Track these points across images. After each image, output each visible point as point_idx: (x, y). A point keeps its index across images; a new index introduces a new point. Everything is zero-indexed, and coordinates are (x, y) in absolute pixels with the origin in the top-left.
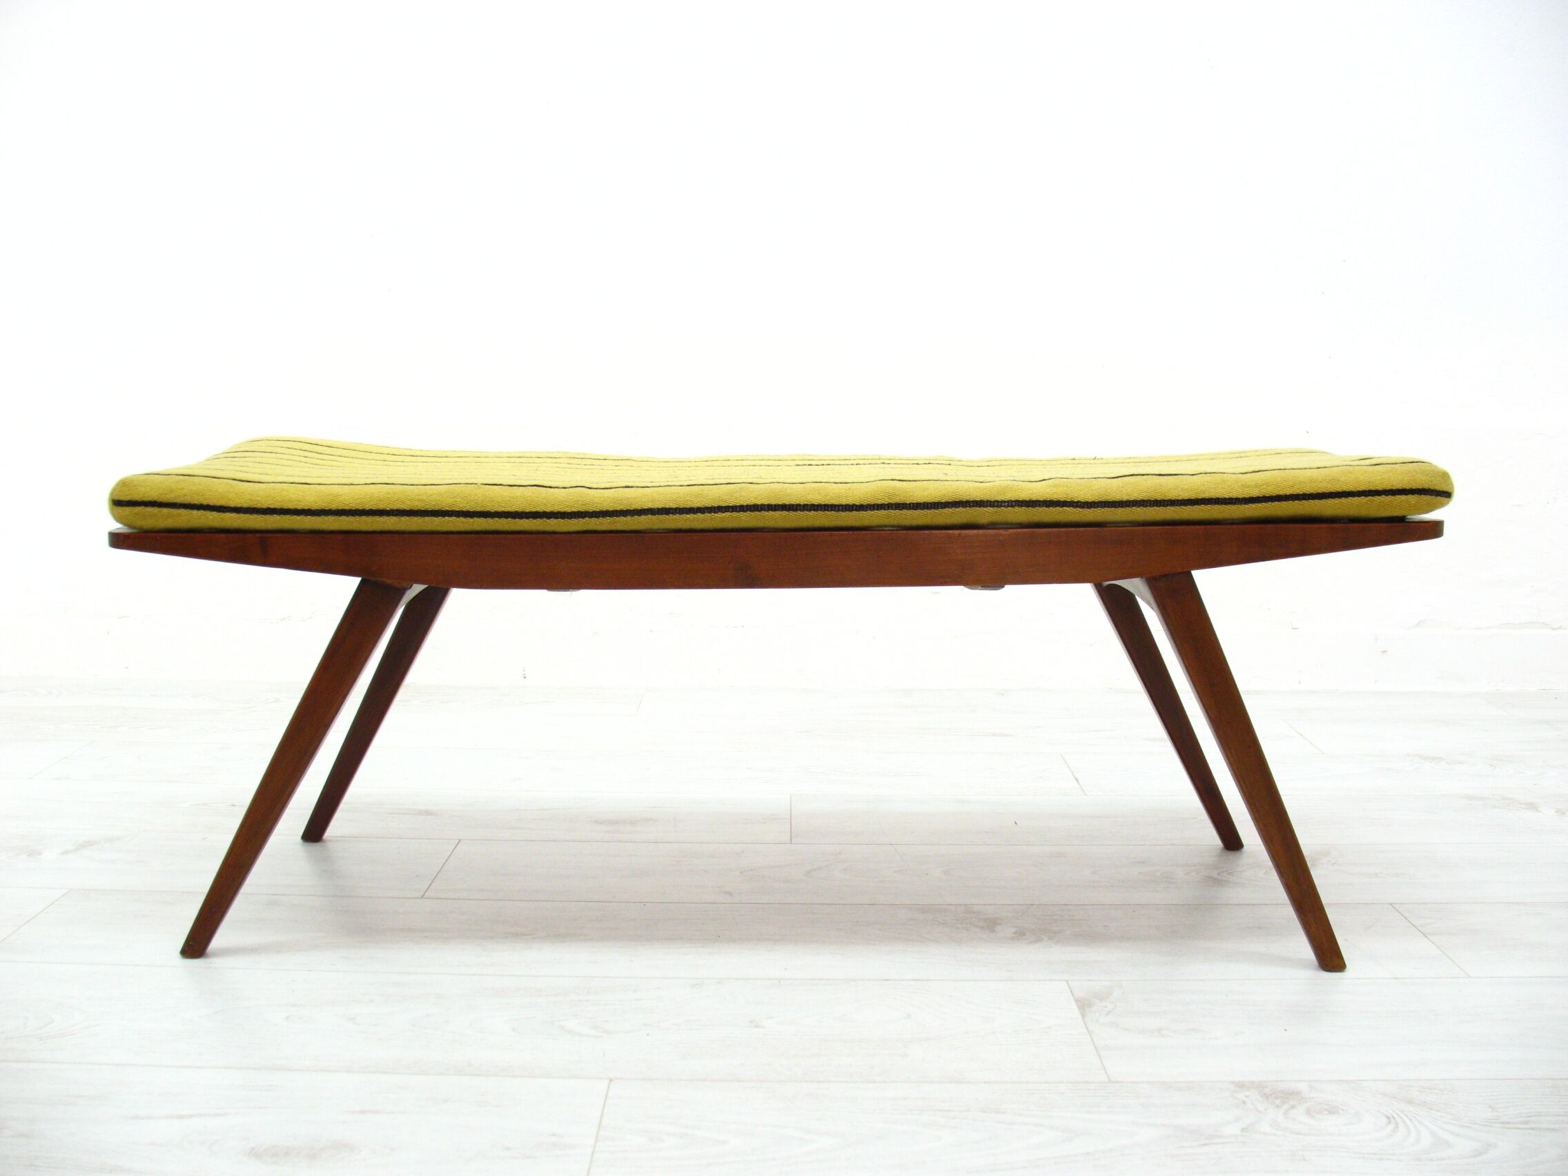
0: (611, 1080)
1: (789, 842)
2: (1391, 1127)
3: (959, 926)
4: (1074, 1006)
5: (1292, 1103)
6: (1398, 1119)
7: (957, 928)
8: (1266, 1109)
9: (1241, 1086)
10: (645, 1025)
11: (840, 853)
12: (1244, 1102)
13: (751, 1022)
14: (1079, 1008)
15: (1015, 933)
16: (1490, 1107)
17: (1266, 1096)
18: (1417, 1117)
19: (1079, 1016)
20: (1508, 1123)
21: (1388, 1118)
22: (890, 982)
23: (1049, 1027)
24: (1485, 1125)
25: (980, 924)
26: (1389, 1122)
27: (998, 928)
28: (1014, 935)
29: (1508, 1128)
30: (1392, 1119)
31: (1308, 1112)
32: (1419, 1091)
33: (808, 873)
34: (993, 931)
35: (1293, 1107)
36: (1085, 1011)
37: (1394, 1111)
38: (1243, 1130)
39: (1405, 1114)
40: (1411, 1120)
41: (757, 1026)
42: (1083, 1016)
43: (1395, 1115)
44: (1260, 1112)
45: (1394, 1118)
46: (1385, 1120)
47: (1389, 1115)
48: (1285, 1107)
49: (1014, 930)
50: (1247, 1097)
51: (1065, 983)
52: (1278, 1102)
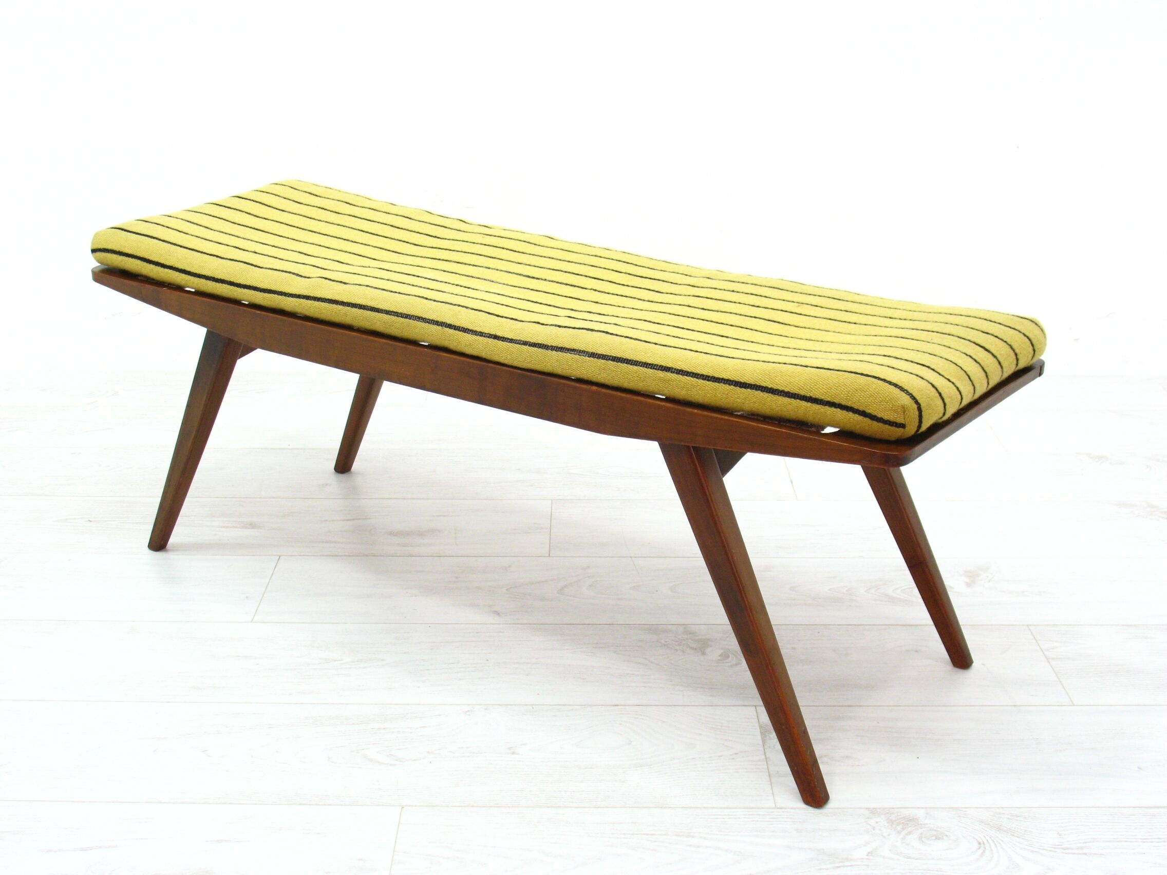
0: (403, 808)
1: (548, 555)
2: (981, 851)
3: (678, 648)
4: (758, 733)
5: (910, 829)
6: (987, 845)
7: (676, 650)
8: (889, 835)
9: (873, 812)
10: (428, 752)
11: (589, 567)
12: (874, 828)
13: (509, 749)
14: (761, 733)
15: (721, 655)
16: (1058, 833)
17: (891, 822)
18: (1000, 842)
19: (760, 742)
20: (1068, 849)
21: (980, 843)
22: (619, 707)
23: (736, 754)
24: (1050, 851)
25: (694, 646)
26: (979, 848)
27: (708, 650)
28: (719, 658)
29: (1066, 853)
30: (982, 845)
31: (921, 838)
32: (1008, 818)
33: (561, 590)
34: (704, 654)
35: (910, 833)
36: (766, 737)
37: (985, 837)
38: (869, 853)
39: (992, 840)
40: (996, 847)
41: (513, 753)
42: (764, 742)
43: (985, 842)
44: (885, 837)
45: (984, 844)
46: (976, 845)
47: (980, 841)
48: (904, 833)
49: (720, 652)
50: (877, 822)
51: (754, 707)
52: (899, 828)
